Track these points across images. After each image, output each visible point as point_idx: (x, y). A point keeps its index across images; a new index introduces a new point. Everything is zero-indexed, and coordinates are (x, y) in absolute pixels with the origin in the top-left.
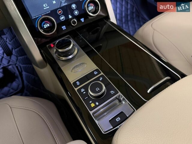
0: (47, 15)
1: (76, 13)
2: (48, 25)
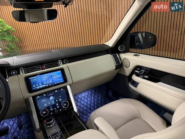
0: (45, 108)
1: (58, 107)
2: (45, 112)
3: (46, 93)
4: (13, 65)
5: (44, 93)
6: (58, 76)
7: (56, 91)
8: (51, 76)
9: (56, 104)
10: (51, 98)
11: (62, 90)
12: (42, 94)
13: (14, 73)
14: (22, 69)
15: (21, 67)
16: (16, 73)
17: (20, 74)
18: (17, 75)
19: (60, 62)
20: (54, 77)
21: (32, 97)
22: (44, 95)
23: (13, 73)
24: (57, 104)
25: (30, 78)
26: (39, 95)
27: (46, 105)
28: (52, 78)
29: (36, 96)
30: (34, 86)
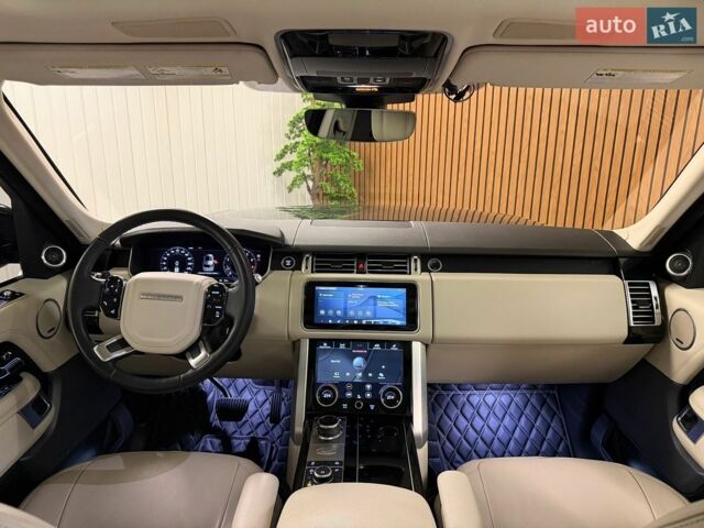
0: (333, 383)
1: (368, 395)
2: (329, 396)
3: (347, 341)
4: (290, 243)
5: (342, 341)
6: (393, 304)
7: (377, 346)
8: (375, 298)
9: (366, 383)
10: (358, 361)
11: (394, 348)
12: (338, 341)
13: (288, 262)
14: (308, 258)
15: (308, 252)
16: (292, 263)
17: (300, 269)
18: (293, 270)
19: (415, 263)
20: (380, 304)
21: (311, 340)
22: (342, 346)
23: (285, 264)
24: (369, 387)
25: (317, 288)
26: (329, 341)
27: (337, 375)
28: (375, 305)
29: (321, 341)
30: (322, 312)
